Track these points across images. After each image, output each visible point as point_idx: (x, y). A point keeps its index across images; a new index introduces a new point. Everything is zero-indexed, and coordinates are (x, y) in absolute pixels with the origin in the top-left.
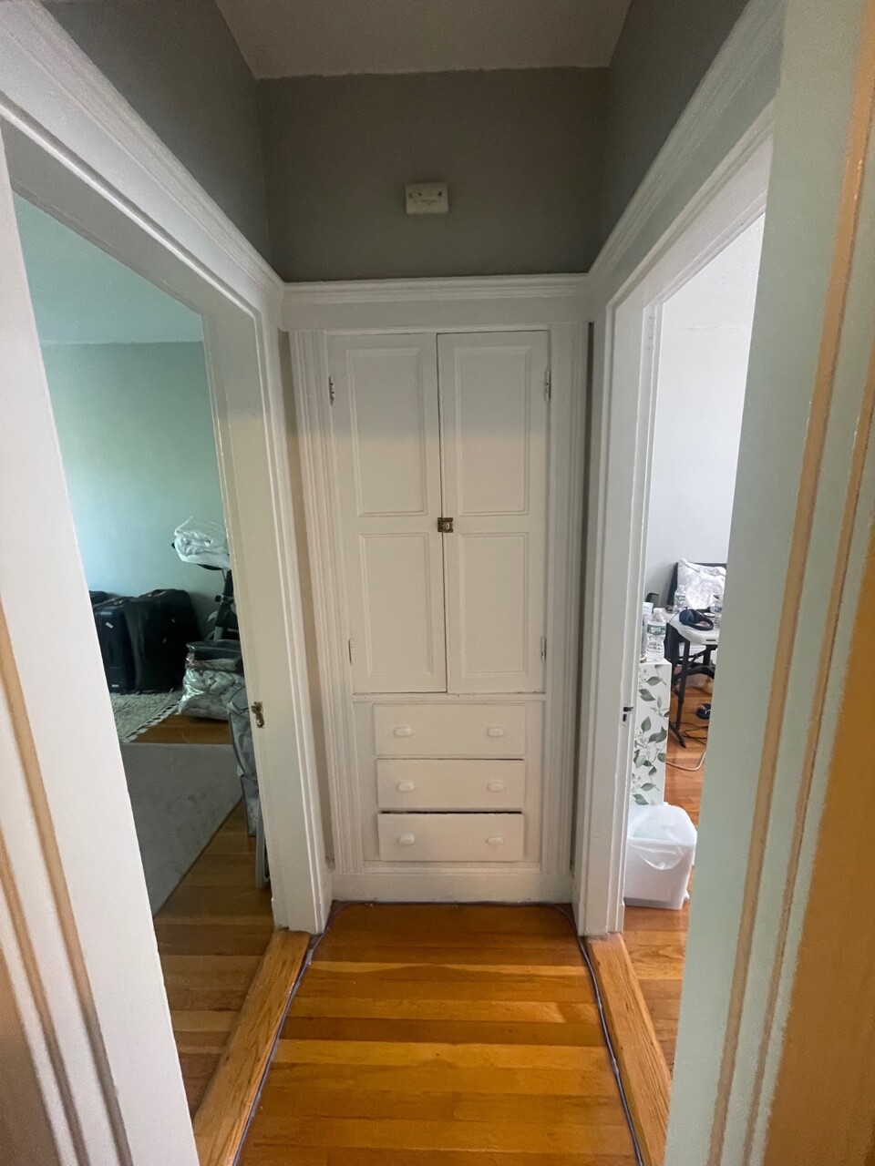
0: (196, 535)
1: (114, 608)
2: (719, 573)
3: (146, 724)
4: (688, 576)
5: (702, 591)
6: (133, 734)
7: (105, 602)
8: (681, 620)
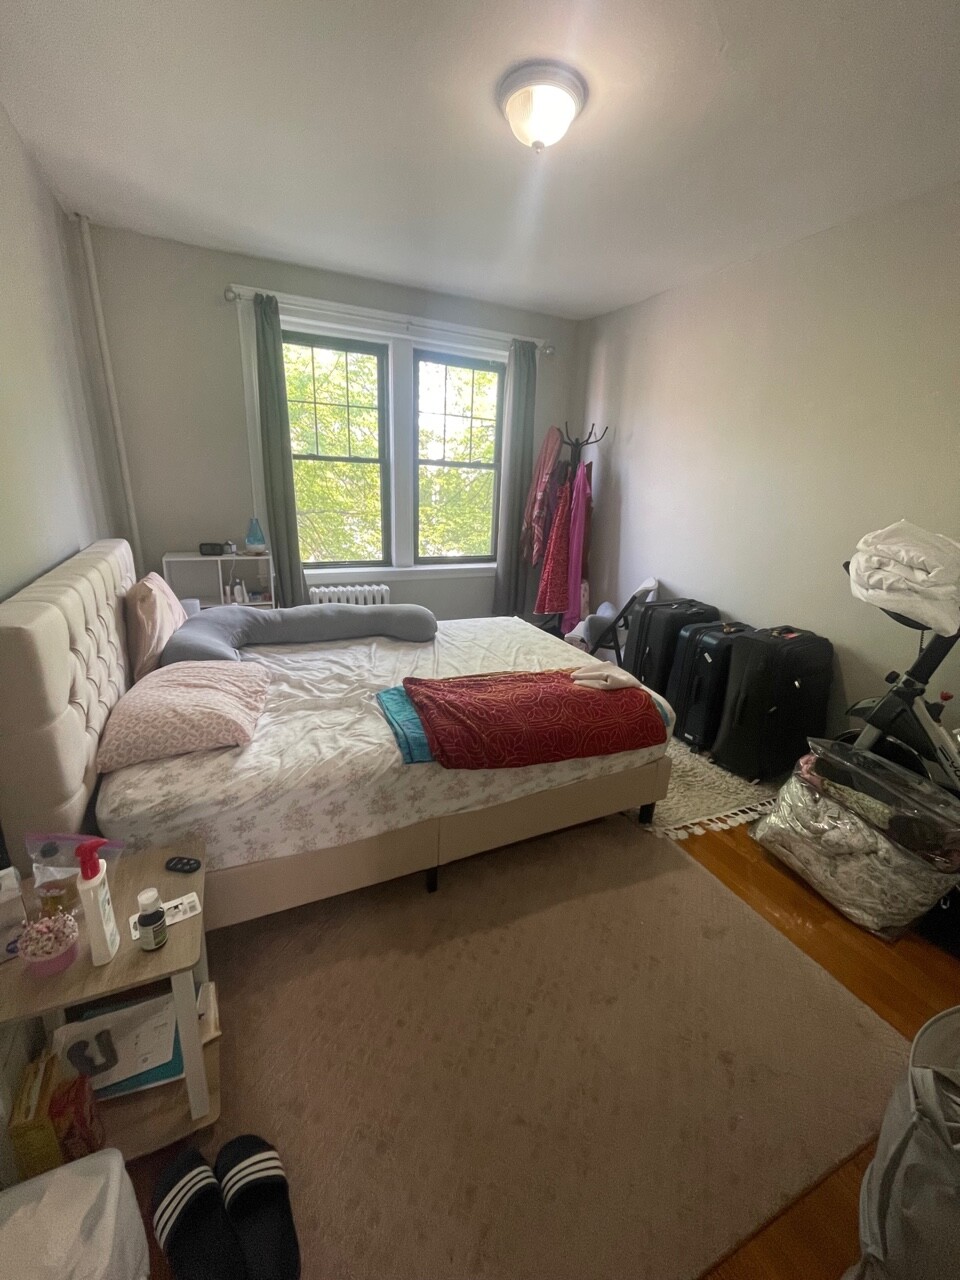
0: (903, 553)
1: (721, 635)
3: (705, 820)
6: (685, 828)
7: (714, 624)
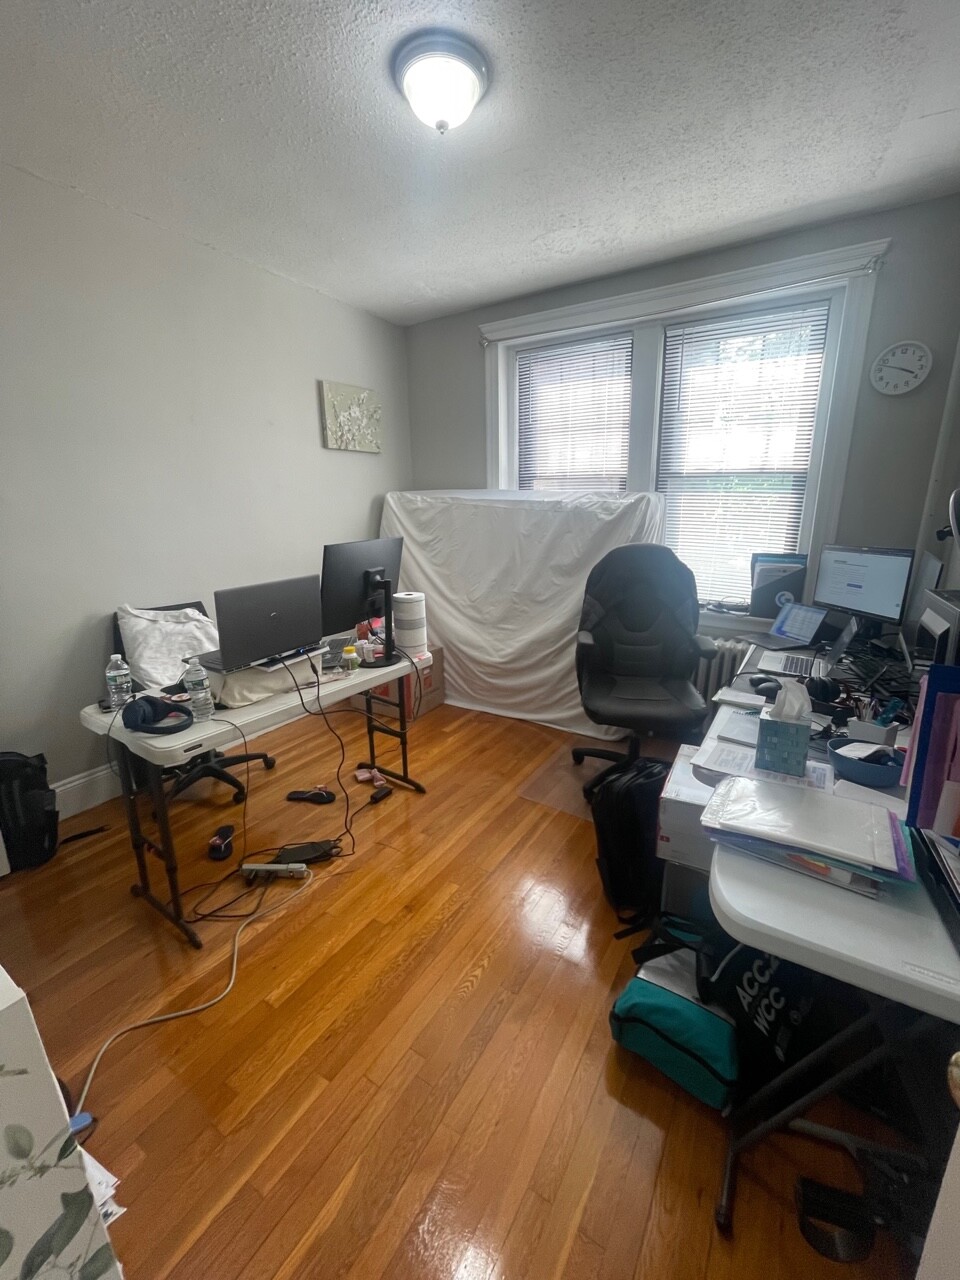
2: (189, 619)
4: (138, 632)
5: (170, 652)
8: (127, 724)
